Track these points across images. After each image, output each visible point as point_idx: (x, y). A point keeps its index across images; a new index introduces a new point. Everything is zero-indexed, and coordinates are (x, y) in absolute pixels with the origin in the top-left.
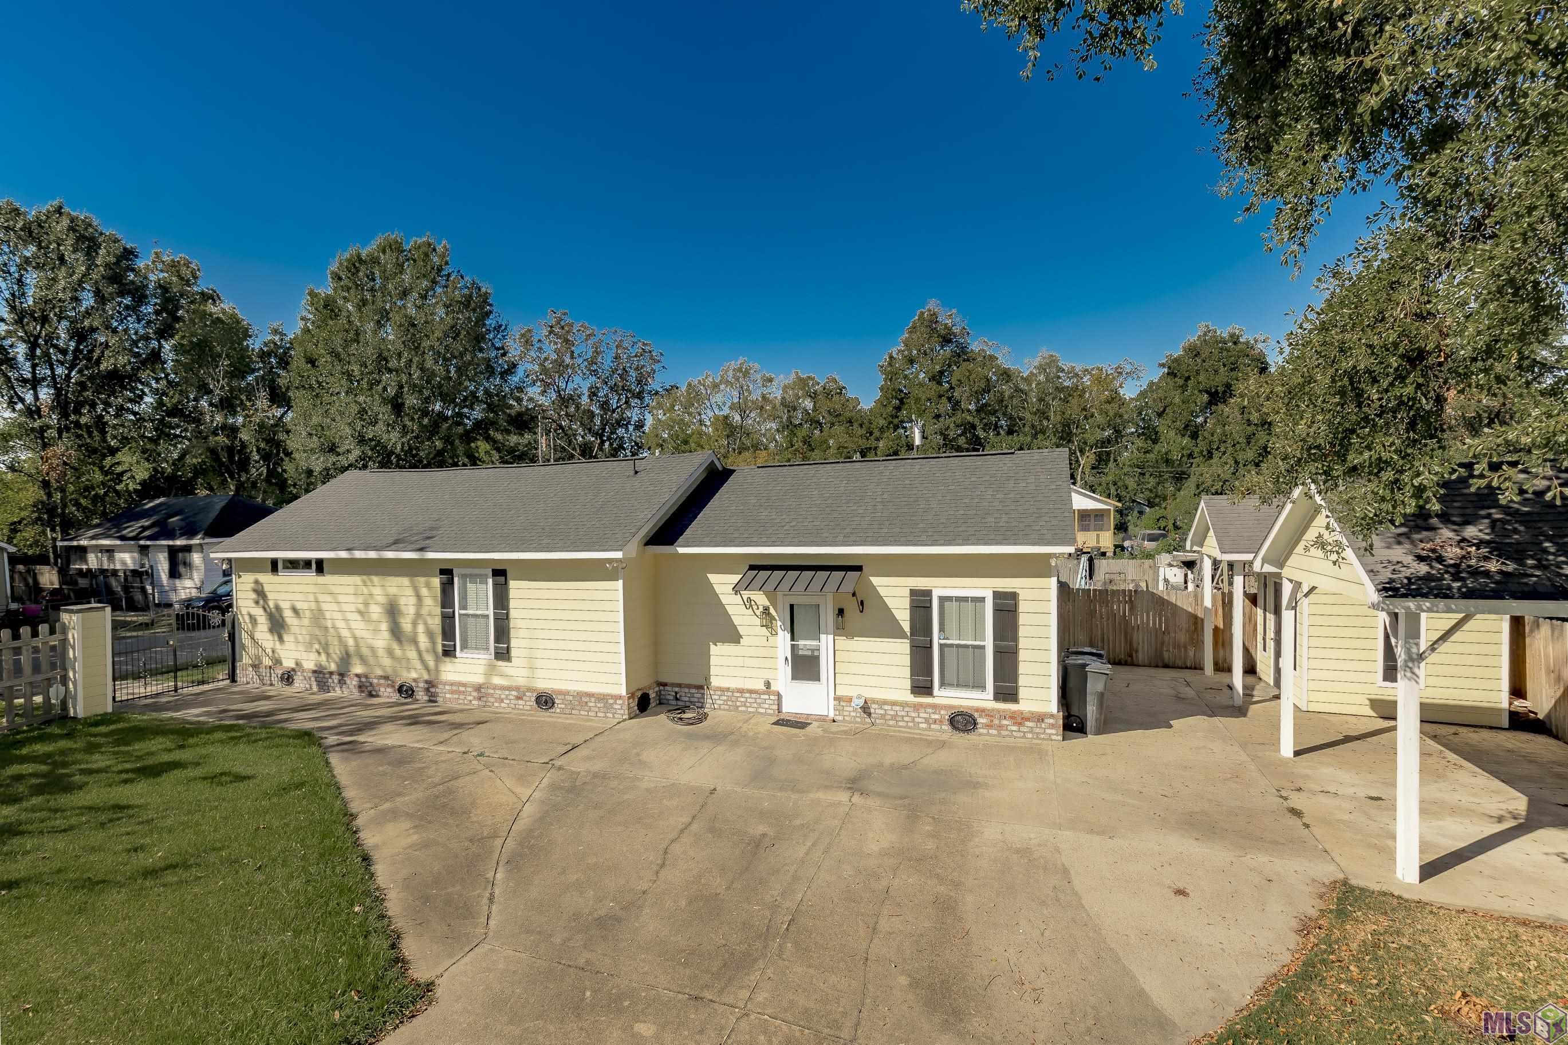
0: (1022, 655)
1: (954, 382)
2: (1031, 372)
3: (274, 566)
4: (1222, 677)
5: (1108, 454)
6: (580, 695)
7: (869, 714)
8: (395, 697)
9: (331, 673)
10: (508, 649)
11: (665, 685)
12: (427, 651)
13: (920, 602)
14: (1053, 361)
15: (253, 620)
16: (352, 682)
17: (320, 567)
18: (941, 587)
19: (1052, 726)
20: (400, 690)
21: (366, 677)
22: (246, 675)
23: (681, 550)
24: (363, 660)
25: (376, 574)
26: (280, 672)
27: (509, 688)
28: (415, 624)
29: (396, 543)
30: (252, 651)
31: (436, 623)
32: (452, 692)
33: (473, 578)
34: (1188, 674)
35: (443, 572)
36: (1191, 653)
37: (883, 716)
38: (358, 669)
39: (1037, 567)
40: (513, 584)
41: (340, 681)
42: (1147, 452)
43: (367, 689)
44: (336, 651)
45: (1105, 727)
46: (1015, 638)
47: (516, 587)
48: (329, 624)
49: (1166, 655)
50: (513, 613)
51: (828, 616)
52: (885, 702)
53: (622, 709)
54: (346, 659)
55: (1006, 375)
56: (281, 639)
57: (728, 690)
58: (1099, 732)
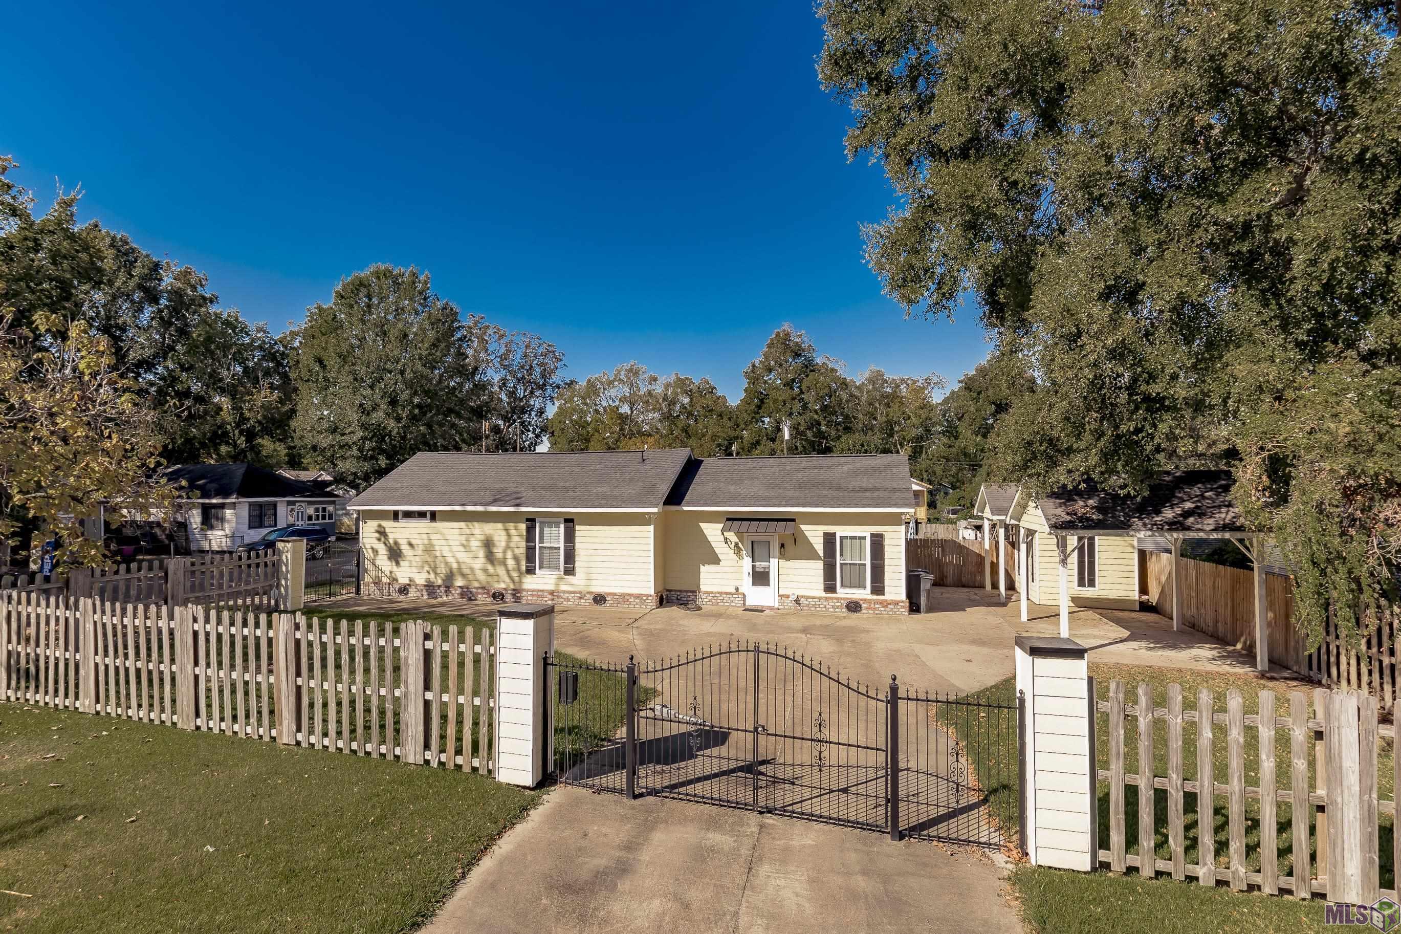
0: (886, 569)
1: (804, 388)
2: (863, 383)
3: (396, 516)
4: (995, 592)
5: (921, 447)
6: (624, 595)
7: (799, 604)
8: (490, 600)
9: (439, 586)
10: (574, 567)
11: (670, 591)
12: (514, 570)
13: (829, 540)
14: (879, 374)
15: (375, 552)
16: (456, 592)
17: (433, 516)
18: (841, 531)
19: (903, 607)
20: (494, 596)
21: (468, 588)
22: (368, 589)
23: (685, 509)
24: (464, 576)
25: (478, 521)
26: (397, 587)
27: (574, 592)
28: (505, 552)
29: (494, 502)
30: (373, 573)
31: (521, 551)
32: (533, 596)
33: (550, 524)
34: (976, 590)
35: (528, 520)
36: (978, 578)
37: (807, 606)
38: (459, 582)
39: (894, 520)
40: (577, 527)
41: (446, 592)
42: (950, 446)
43: (467, 594)
44: (442, 571)
45: (931, 609)
46: (882, 559)
47: (581, 531)
48: (438, 554)
49: (963, 579)
50: (577, 546)
51: (775, 548)
52: (808, 597)
53: (652, 602)
54: (450, 577)
55: (844, 384)
56: (398, 563)
57: (712, 593)
58: (927, 612)
